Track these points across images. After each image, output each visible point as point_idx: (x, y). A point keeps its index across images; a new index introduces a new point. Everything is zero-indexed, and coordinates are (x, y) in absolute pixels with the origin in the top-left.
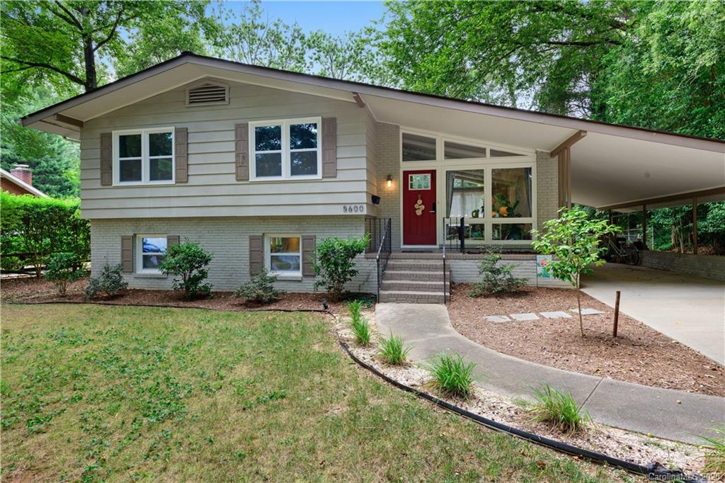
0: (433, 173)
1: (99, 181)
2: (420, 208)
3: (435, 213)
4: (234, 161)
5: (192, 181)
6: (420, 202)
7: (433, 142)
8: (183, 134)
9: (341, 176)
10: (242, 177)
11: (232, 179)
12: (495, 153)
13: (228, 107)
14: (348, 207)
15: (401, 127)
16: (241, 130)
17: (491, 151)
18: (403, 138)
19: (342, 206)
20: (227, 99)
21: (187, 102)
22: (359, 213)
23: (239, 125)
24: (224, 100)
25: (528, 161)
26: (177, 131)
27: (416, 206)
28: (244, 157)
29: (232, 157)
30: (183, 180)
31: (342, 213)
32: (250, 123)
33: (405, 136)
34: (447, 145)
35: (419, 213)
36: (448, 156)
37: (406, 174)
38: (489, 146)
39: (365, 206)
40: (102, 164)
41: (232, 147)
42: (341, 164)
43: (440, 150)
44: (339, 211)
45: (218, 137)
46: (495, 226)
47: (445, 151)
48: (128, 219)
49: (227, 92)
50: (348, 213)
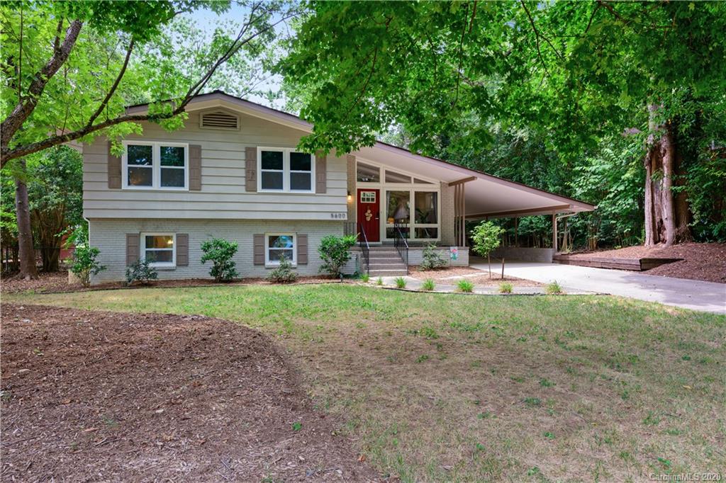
0: (378, 192)
1: (107, 184)
2: (369, 215)
3: (379, 220)
4: (244, 175)
5: (204, 189)
6: (369, 211)
7: (378, 170)
8: (196, 150)
9: (329, 192)
10: (251, 188)
11: (243, 190)
12: (417, 181)
13: (239, 133)
14: (334, 214)
15: (357, 157)
16: (250, 152)
17: (415, 179)
18: (358, 165)
19: (330, 214)
20: (238, 127)
21: (201, 124)
22: (342, 219)
23: (249, 148)
24: (236, 127)
25: (435, 188)
26: (191, 146)
27: (367, 214)
28: (253, 174)
29: (243, 173)
30: (196, 187)
31: (330, 218)
32: (258, 147)
33: (359, 164)
34: (387, 172)
35: (368, 219)
36: (388, 180)
37: (359, 191)
38: (413, 176)
39: (346, 214)
40: (109, 169)
41: (243, 164)
42: (329, 184)
43: (383, 176)
44: (328, 217)
45: (229, 155)
46: (416, 230)
47: (386, 178)
48: (137, 219)
49: (238, 120)
50: (334, 219)
